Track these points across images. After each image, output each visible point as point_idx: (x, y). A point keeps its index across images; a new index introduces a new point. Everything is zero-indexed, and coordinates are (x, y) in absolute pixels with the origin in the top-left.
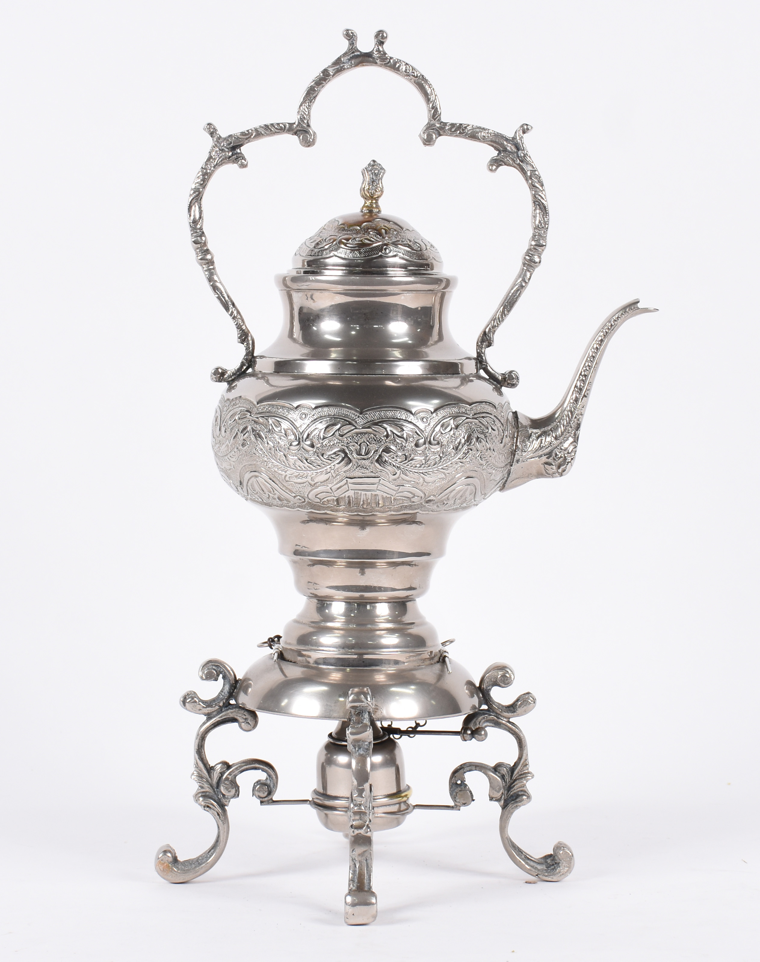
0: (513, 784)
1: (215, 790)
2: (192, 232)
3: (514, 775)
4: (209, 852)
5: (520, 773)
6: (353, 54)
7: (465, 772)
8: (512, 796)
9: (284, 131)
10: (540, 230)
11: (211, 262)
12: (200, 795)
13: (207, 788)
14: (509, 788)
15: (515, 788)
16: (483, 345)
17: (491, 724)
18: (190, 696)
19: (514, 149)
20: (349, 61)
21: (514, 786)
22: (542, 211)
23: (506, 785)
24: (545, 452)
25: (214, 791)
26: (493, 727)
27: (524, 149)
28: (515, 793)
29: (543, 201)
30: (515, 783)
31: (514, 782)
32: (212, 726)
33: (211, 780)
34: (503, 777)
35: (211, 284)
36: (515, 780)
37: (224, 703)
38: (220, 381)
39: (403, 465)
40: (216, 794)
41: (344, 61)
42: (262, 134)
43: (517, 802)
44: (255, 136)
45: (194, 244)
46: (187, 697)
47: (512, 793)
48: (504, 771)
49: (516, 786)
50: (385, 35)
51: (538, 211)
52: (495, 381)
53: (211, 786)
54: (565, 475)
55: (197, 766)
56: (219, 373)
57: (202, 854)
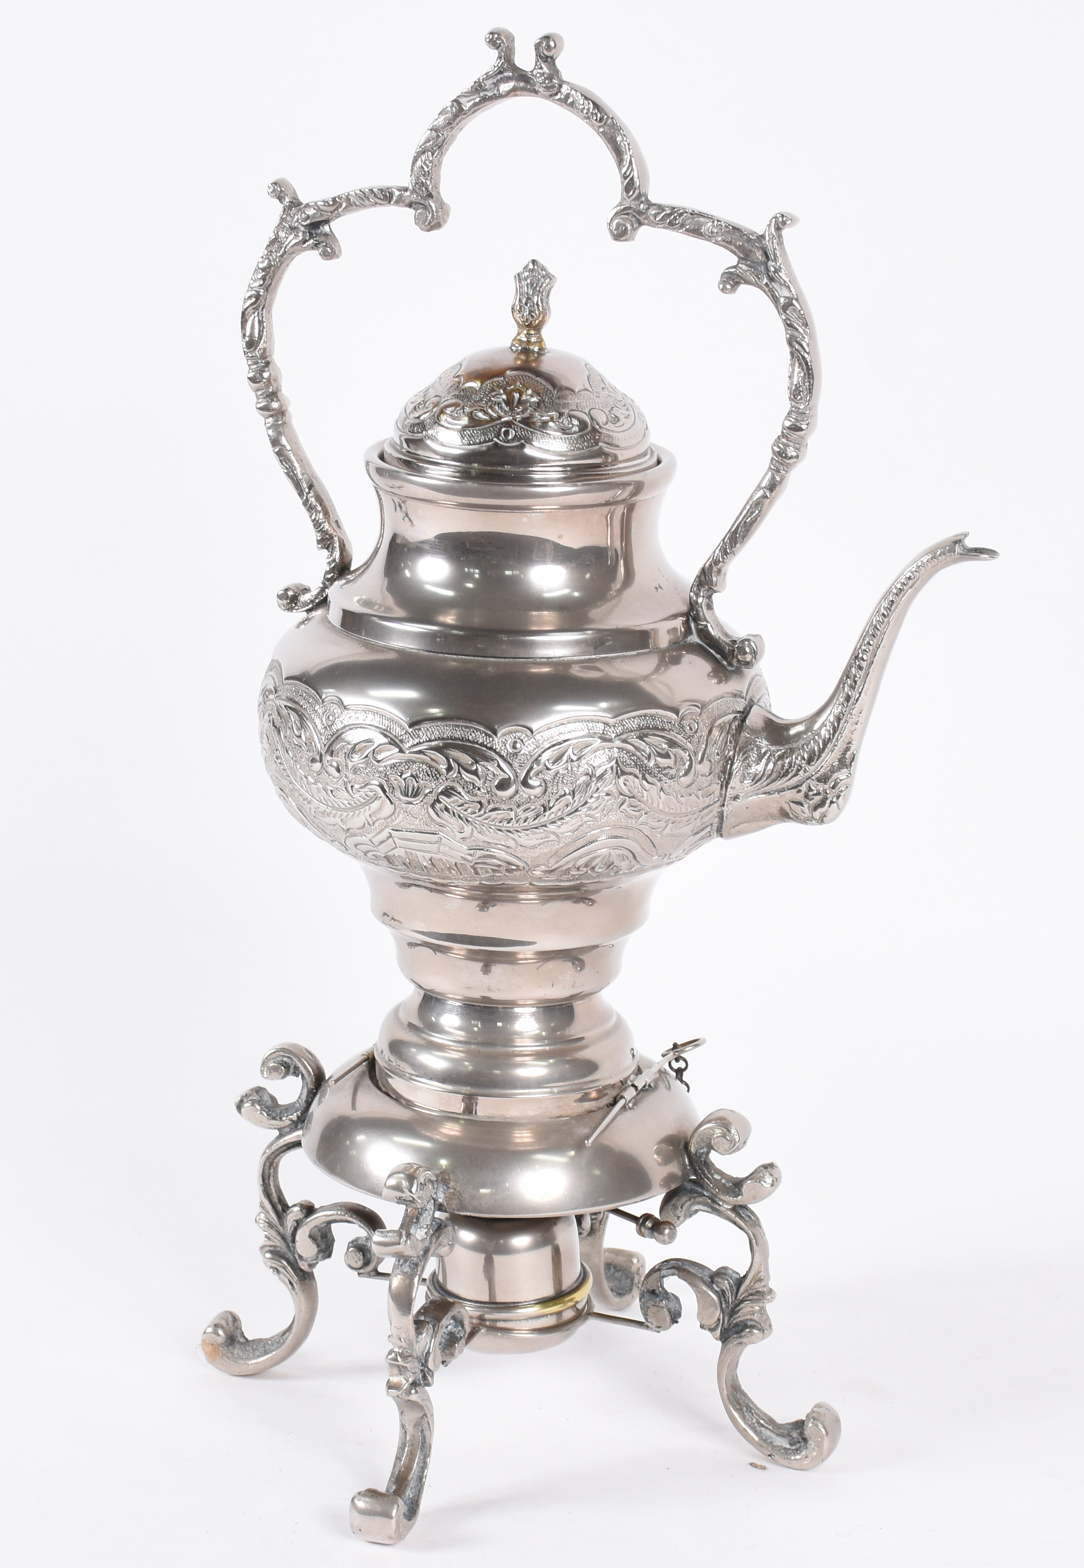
0: (738, 1308)
1: (290, 1244)
2: (250, 363)
3: (739, 1294)
4: (282, 1335)
5: (750, 1292)
6: (502, 76)
7: (664, 1277)
8: (737, 1325)
9: (390, 202)
10: (797, 403)
11: (280, 413)
12: (268, 1248)
13: (278, 1242)
14: (733, 1312)
15: (740, 1313)
16: (700, 591)
17: (706, 1208)
18: (250, 1098)
19: (760, 257)
20: (495, 87)
21: (739, 1310)
22: (803, 369)
23: (728, 1307)
24: (788, 783)
25: (288, 1246)
26: (708, 1212)
27: (775, 259)
28: (741, 1321)
29: (806, 356)
30: (742, 1305)
31: (738, 1305)
32: (285, 1148)
33: (284, 1229)
34: (722, 1294)
35: (277, 450)
36: (742, 1301)
37: (298, 1117)
38: (291, 609)
39: (477, 818)
40: (290, 1251)
41: (487, 87)
42: (357, 206)
43: (741, 1337)
44: (346, 208)
45: (251, 384)
46: (245, 1100)
47: (735, 1322)
48: (725, 1285)
49: (741, 1311)
50: (552, 44)
51: (797, 369)
52: (718, 653)
53: (283, 1238)
54: (828, 823)
55: (262, 1206)
56: (287, 597)
57: (273, 1337)
